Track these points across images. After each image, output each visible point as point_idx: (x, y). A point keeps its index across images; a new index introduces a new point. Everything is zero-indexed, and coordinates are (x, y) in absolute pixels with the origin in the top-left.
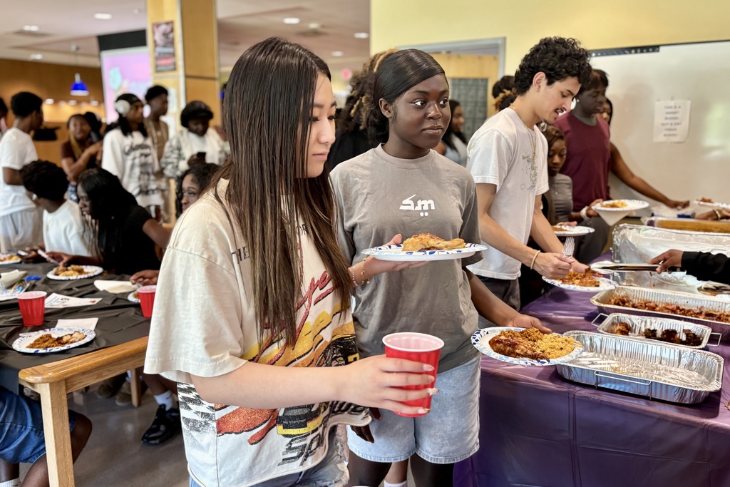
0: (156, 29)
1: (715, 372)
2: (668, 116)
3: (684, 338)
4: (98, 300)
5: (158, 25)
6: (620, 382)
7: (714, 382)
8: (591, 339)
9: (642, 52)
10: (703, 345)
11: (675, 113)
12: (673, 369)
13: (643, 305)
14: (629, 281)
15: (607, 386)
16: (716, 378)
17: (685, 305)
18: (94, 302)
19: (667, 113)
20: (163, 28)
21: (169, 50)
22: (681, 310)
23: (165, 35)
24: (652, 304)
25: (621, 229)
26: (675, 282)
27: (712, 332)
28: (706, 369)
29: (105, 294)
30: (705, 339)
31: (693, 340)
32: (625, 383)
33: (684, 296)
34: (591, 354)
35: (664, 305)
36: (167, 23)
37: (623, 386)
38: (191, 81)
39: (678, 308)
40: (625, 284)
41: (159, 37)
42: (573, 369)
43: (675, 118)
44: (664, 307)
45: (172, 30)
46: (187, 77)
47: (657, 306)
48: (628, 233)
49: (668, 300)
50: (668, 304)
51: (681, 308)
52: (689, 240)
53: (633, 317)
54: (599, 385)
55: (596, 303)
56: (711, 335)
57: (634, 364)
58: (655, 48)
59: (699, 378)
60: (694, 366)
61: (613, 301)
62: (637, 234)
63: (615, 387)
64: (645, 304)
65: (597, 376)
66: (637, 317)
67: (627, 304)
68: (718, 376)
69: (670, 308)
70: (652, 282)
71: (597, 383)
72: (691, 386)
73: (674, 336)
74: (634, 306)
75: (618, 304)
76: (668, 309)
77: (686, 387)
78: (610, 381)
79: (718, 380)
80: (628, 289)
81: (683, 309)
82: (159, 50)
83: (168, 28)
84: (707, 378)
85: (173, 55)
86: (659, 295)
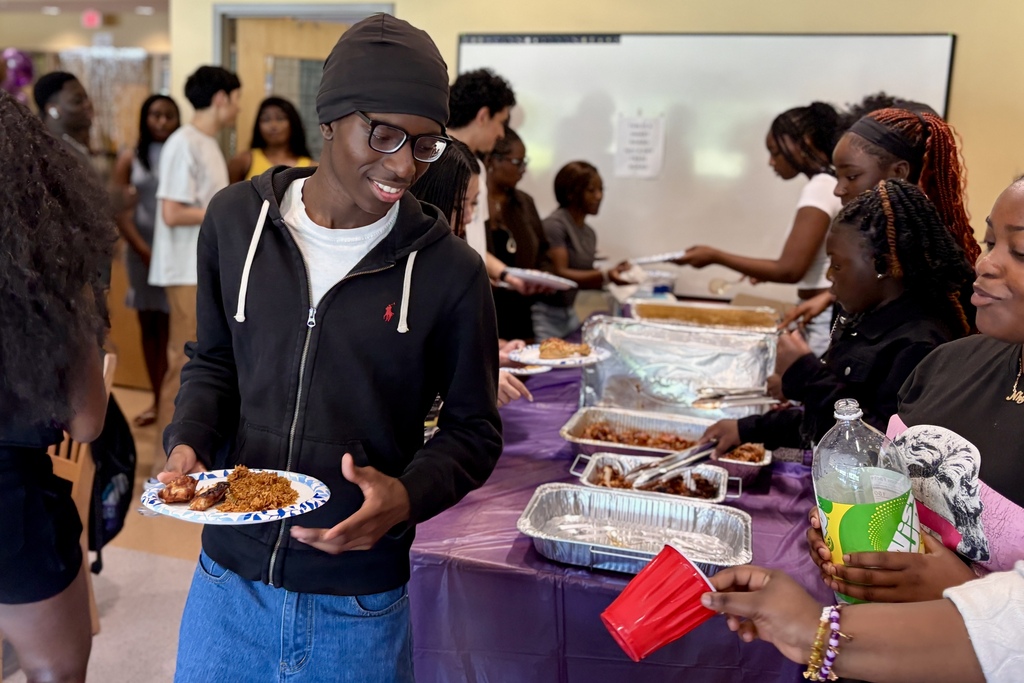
1: (741, 537)
2: (636, 138)
3: (693, 488)
6: (624, 560)
7: (743, 552)
8: (575, 496)
9: (596, 41)
10: (721, 498)
11: (643, 134)
12: (687, 534)
13: (631, 437)
14: (607, 401)
15: (606, 566)
16: (743, 545)
17: (686, 435)
19: (634, 134)
22: (682, 442)
24: (643, 435)
25: (595, 323)
26: (671, 401)
27: (730, 475)
28: (729, 532)
30: (722, 487)
31: (706, 489)
32: (629, 560)
33: (686, 421)
34: (576, 518)
35: (658, 436)
37: (626, 566)
39: (677, 440)
40: (602, 404)
42: (558, 545)
43: (645, 142)
44: (660, 439)
47: (649, 437)
48: (604, 330)
49: (664, 428)
50: (663, 434)
51: (682, 438)
52: (688, 340)
53: (624, 458)
54: (595, 566)
55: (569, 437)
56: (729, 481)
57: (636, 531)
58: (614, 38)
59: (721, 546)
60: (713, 529)
61: (588, 431)
62: (617, 332)
63: (617, 567)
64: (634, 434)
65: (592, 554)
66: (629, 458)
67: (609, 437)
68: (747, 543)
69: (667, 439)
70: (641, 402)
71: (593, 562)
72: (715, 560)
73: (679, 484)
74: (620, 441)
75: (597, 438)
76: (664, 442)
77: (709, 562)
78: (610, 559)
79: (747, 549)
80: (608, 413)
81: (684, 442)
84: (731, 545)
86: (651, 421)
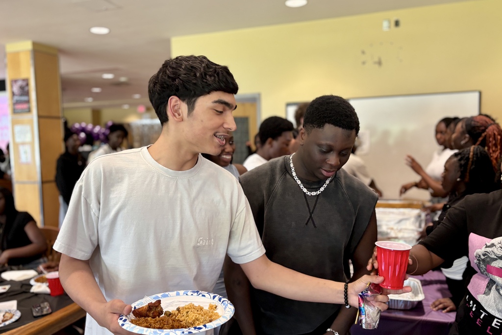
0: (14, 84)
4: (7, 287)
5: (15, 81)
7: (420, 295)
16: (420, 292)
18: (5, 289)
20: (20, 83)
21: (25, 98)
23: (22, 88)
29: (11, 282)
36: (24, 80)
38: (42, 120)
41: (16, 89)
45: (27, 85)
46: (40, 117)
82: (16, 98)
83: (24, 84)
85: (28, 102)
